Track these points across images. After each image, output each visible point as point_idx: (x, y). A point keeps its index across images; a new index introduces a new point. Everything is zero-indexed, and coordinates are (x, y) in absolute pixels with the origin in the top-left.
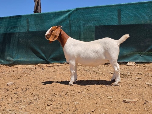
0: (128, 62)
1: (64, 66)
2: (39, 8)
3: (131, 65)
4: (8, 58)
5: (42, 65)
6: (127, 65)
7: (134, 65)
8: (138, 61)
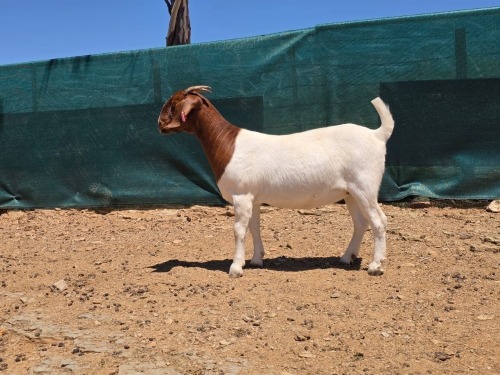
1: (276, 212)
2: (185, 27)
4: (94, 189)
5: (206, 208)
6: (489, 211)
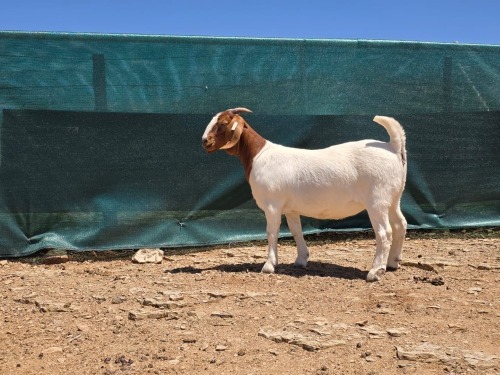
0: (136, 250)
3: (149, 260)
7: (160, 259)
8: (172, 243)
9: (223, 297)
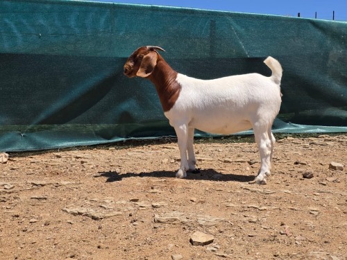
9: (43, 185)
